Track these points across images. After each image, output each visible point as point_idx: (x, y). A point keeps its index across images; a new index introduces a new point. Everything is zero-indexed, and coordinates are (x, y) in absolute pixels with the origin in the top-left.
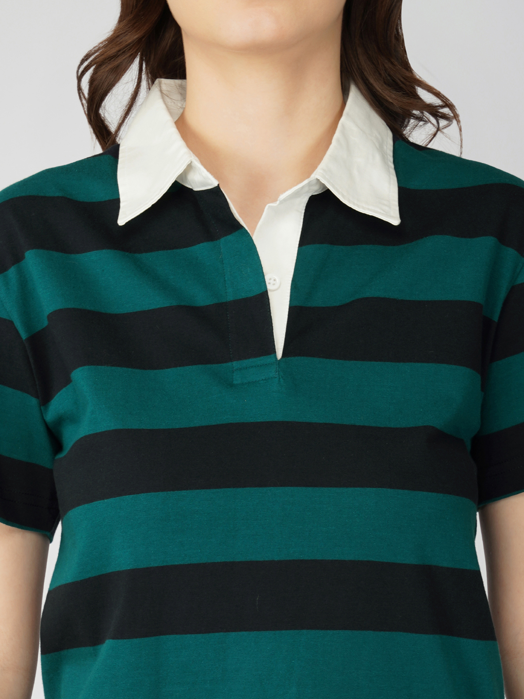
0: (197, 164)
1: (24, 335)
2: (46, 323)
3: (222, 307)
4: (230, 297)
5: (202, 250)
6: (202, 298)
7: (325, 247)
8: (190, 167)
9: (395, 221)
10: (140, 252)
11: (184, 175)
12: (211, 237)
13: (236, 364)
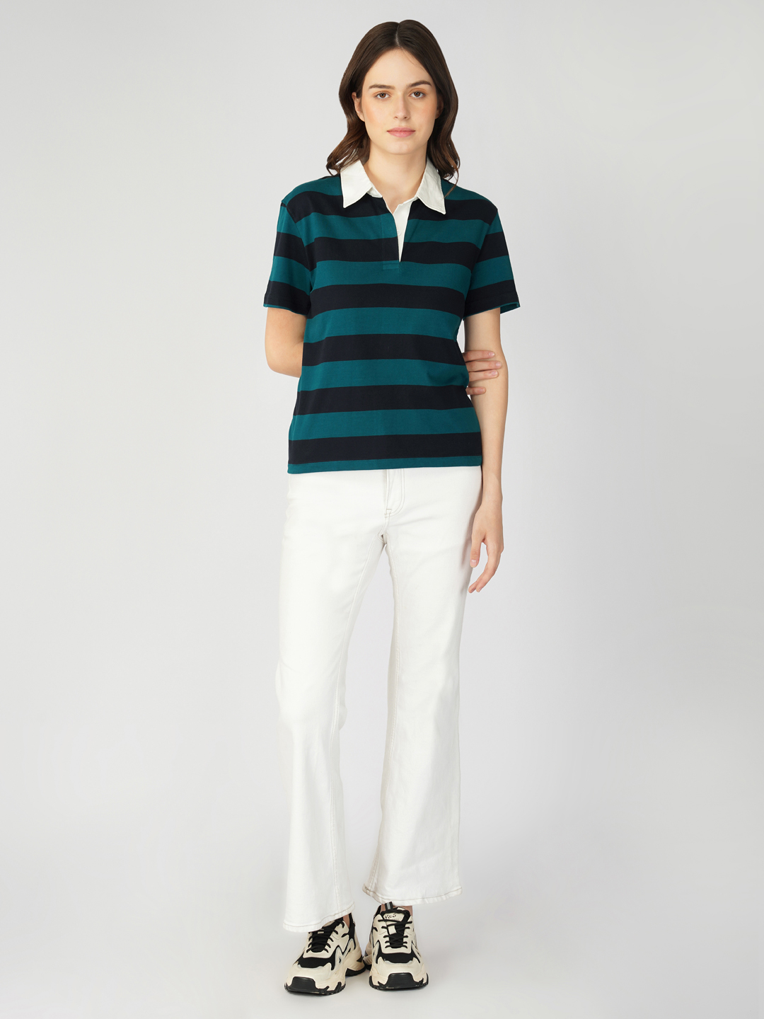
0: (374, 188)
1: (305, 244)
2: (314, 241)
3: (380, 240)
4: (383, 237)
5: (373, 218)
6: (372, 237)
7: (417, 220)
8: (372, 189)
9: (444, 213)
10: (351, 217)
11: (369, 191)
12: (377, 214)
13: (384, 262)
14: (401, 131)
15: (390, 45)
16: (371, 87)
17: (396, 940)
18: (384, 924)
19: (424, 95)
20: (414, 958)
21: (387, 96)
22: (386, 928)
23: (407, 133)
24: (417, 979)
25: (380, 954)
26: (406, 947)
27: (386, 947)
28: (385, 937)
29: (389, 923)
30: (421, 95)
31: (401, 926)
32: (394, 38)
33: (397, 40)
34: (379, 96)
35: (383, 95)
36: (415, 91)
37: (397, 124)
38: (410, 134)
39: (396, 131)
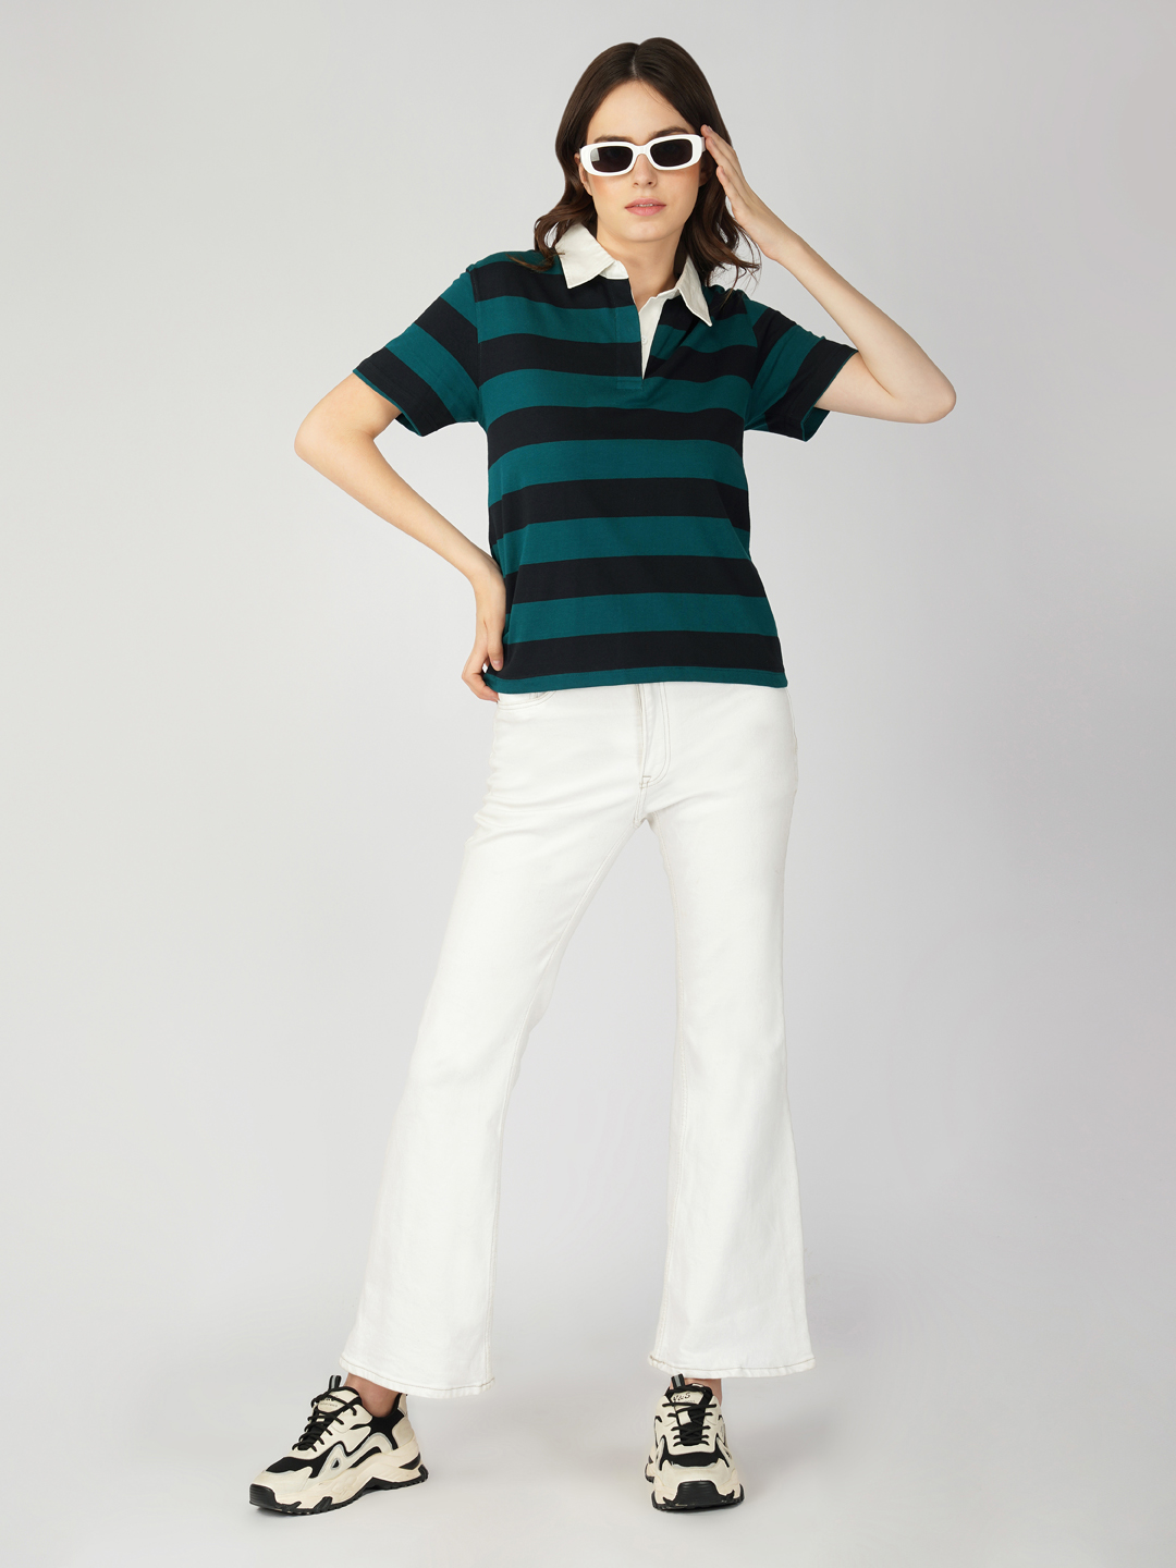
3: (613, 345)
9: (710, 324)
11: (604, 271)
14: (644, 206)
15: (625, 76)
17: (691, 1434)
18: (671, 1410)
20: (720, 1460)
22: (676, 1415)
23: (654, 210)
24: (723, 1491)
25: (666, 1456)
26: (707, 1444)
27: (675, 1445)
28: (674, 1429)
29: (679, 1408)
31: (698, 1412)
32: (630, 64)
38: (658, 211)
39: (638, 206)
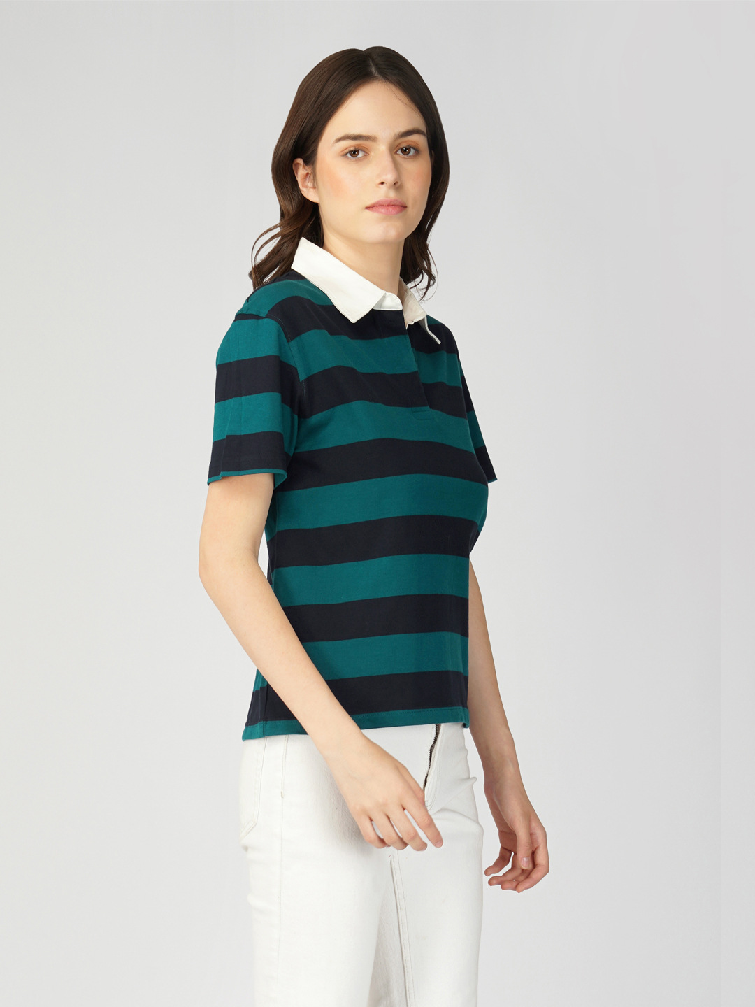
14: (388, 206)
16: (339, 140)
19: (417, 151)
21: (361, 155)
23: (398, 209)
30: (412, 151)
32: (367, 66)
33: (373, 70)
34: (348, 155)
35: (354, 153)
36: (404, 145)
37: (384, 194)
38: (401, 211)
39: (380, 206)
